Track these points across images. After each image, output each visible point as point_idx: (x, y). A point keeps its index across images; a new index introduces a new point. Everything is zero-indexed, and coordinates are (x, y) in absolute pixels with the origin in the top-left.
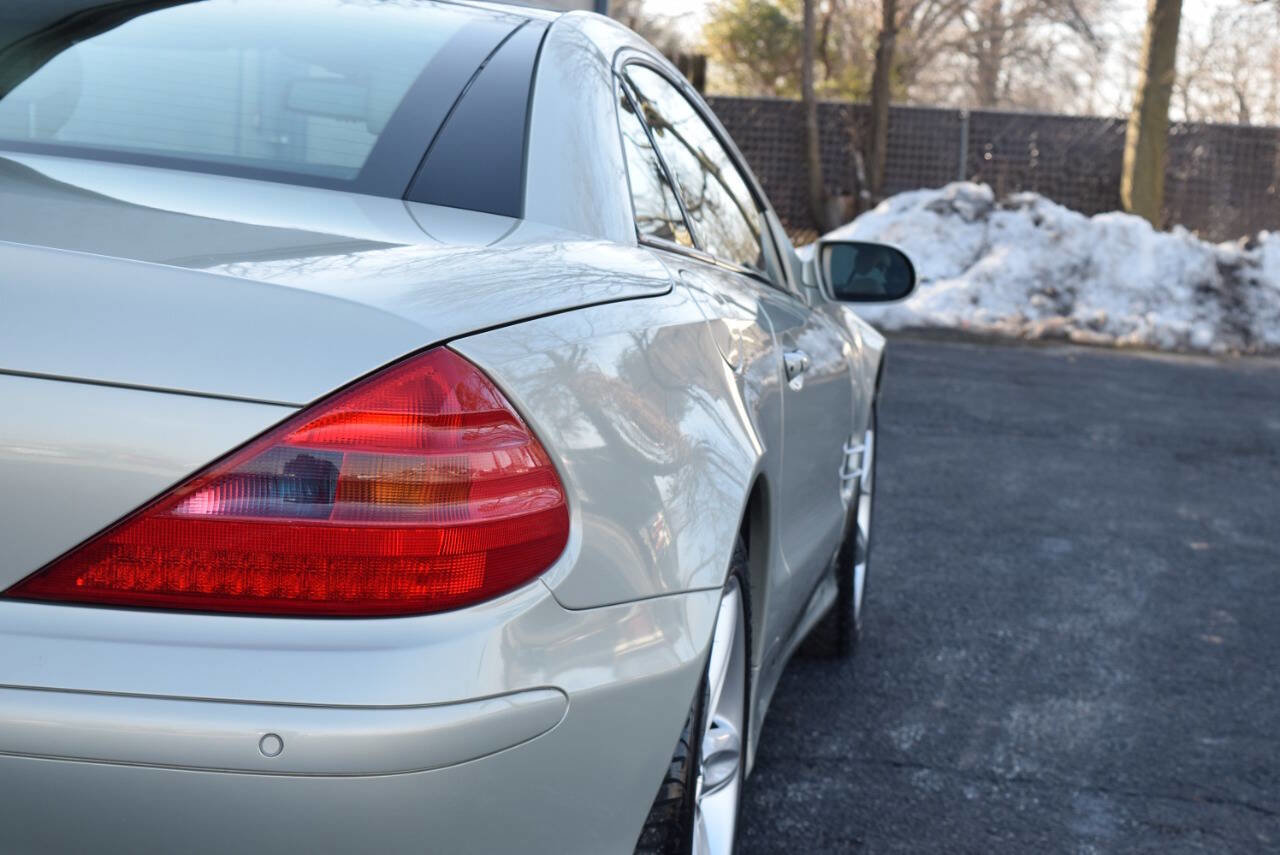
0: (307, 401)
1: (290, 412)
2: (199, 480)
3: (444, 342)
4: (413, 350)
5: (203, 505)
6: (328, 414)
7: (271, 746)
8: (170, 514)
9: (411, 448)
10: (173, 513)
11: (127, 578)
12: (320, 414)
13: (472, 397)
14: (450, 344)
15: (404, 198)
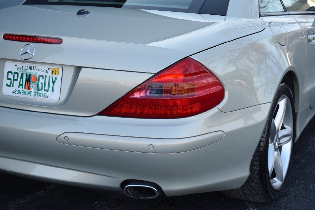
0: (156, 72)
1: (153, 75)
2: (134, 91)
3: (189, 56)
4: (182, 58)
5: (137, 95)
6: (162, 74)
7: (151, 147)
8: (129, 97)
9: (182, 81)
10: (130, 97)
11: (123, 110)
12: (160, 74)
13: (199, 67)
14: (190, 57)
15: (199, 13)
